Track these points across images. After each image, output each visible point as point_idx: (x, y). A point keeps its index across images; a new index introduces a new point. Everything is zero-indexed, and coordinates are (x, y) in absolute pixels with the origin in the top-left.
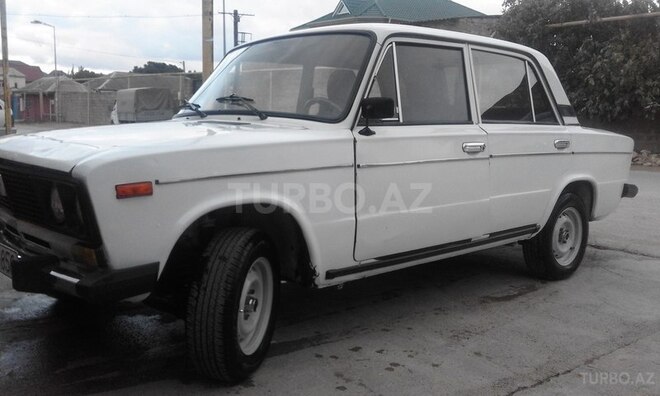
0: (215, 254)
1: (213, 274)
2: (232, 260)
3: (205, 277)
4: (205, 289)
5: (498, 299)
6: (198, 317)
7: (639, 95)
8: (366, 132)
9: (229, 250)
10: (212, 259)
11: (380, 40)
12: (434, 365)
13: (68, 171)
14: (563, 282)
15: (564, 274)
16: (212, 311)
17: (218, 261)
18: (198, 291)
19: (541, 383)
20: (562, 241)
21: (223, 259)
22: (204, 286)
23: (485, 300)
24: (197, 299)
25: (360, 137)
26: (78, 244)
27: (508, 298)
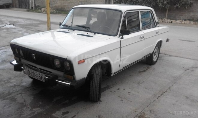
0: (95, 73)
1: (95, 79)
2: (99, 75)
3: (94, 79)
4: (94, 82)
5: (142, 72)
6: (93, 89)
7: (158, 2)
8: (122, 38)
9: (98, 72)
10: (94, 75)
11: (123, 13)
12: (138, 92)
13: (66, 58)
14: (154, 65)
15: (155, 63)
16: (96, 87)
17: (96, 75)
18: (93, 82)
19: (162, 95)
20: (155, 55)
21: (97, 74)
22: (94, 81)
23: (140, 72)
24: (92, 84)
25: (121, 40)
26: (64, 74)
27: (145, 71)
